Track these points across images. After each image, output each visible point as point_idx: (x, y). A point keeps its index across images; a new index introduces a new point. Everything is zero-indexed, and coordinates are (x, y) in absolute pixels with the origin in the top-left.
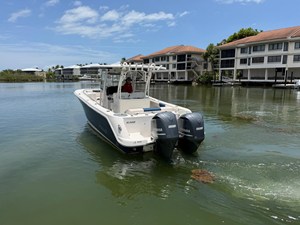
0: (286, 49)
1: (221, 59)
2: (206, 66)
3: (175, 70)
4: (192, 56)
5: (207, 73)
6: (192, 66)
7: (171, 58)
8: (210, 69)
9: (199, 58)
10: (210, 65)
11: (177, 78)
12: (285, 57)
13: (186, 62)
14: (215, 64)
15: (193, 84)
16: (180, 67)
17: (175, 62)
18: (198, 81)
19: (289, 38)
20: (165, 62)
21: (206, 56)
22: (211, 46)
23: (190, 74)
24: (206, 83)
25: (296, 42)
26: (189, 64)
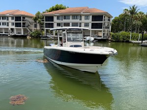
0: (81, 19)
1: (45, 22)
2: (36, 26)
3: (14, 27)
4: (26, 19)
5: (37, 31)
6: (26, 25)
7: (10, 18)
8: (38, 28)
9: (31, 20)
10: (38, 25)
11: (15, 33)
12: (80, 23)
13: (22, 22)
14: (41, 25)
15: (28, 37)
16: (17, 25)
17: (14, 21)
18: (31, 36)
19: (82, 13)
20: (5, 21)
21: (35, 19)
22: (39, 13)
23: (25, 31)
24: (37, 37)
25: (85, 16)
26: (24, 24)
